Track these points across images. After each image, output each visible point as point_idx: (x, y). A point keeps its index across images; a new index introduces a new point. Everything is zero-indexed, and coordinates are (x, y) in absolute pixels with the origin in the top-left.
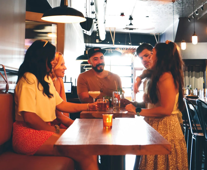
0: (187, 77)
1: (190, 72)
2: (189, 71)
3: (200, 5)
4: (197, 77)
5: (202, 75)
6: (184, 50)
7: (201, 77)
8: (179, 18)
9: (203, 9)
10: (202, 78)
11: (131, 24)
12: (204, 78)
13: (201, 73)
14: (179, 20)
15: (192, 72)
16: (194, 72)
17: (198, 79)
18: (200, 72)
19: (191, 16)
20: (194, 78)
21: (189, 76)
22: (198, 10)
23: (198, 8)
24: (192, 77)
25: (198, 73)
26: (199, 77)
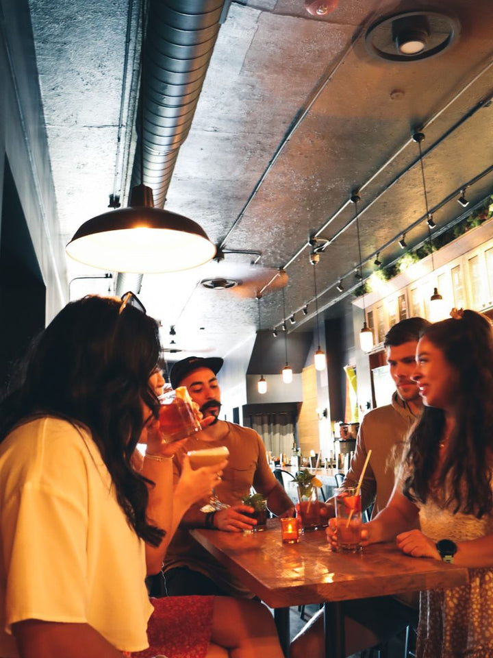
0: (266, 434)
1: (272, 425)
2: (269, 424)
3: (301, 305)
4: (283, 433)
5: (292, 430)
6: (264, 394)
7: (290, 433)
8: (257, 332)
9: (306, 313)
10: (292, 434)
11: (173, 342)
12: (294, 435)
13: (290, 426)
14: (256, 335)
15: (275, 424)
16: (278, 425)
17: (285, 437)
18: (288, 425)
19: (281, 326)
20: (278, 435)
21: (269, 432)
22: (294, 314)
23: (294, 311)
24: (275, 433)
25: (284, 427)
26: (287, 433)
